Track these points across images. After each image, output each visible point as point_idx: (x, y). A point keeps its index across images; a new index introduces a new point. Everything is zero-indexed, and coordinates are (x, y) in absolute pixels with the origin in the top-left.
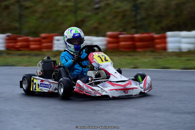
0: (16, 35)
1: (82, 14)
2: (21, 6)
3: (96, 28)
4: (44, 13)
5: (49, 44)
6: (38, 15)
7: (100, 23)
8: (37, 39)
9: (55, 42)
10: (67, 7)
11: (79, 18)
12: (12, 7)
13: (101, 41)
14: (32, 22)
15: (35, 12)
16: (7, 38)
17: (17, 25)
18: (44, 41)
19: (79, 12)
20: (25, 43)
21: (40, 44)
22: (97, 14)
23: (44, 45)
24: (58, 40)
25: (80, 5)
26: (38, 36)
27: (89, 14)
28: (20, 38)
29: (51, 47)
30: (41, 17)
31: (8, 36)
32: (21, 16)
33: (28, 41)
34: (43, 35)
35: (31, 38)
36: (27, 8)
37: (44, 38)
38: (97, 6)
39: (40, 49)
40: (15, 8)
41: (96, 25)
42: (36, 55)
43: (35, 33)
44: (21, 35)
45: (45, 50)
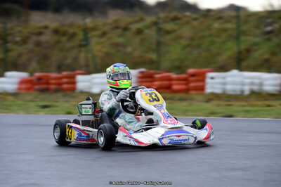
0: (152, 71)
1: (247, 41)
2: (159, 30)
3: (267, 61)
4: (192, 39)
5: (200, 84)
6: (184, 42)
7: (273, 54)
8: (183, 76)
9: (208, 81)
10: (225, 30)
11: (243, 47)
12: (147, 31)
13: (275, 79)
14: (175, 52)
15: (180, 37)
16: (140, 75)
17: (153, 56)
18: (192, 79)
19: (243, 38)
20: (166, 83)
21: (187, 84)
22: (269, 40)
23: (192, 85)
24: (212, 78)
25: (244, 28)
26: (183, 72)
27: (257, 40)
28: (157, 76)
29: (202, 89)
30: (188, 46)
31: (142, 72)
32: (159, 44)
33: (170, 79)
34: (191, 71)
35: (174, 76)
36: (168, 32)
37: (193, 75)
38: (269, 28)
39: (187, 91)
40: (151, 33)
41: (267, 56)
42: (181, 100)
43: (179, 69)
44: (159, 72)
45: (193, 92)
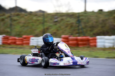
0: (8, 36)
1: (47, 25)
2: (11, 19)
3: (55, 33)
4: (25, 23)
6: (21, 25)
7: (58, 30)
8: (21, 38)
9: (31, 40)
10: (38, 20)
11: (45, 27)
12: (6, 20)
14: (17, 28)
15: (19, 23)
16: (3, 37)
17: (9, 30)
19: (45, 24)
20: (14, 41)
21: (22, 42)
22: (56, 25)
23: (25, 42)
24: (33, 39)
25: (46, 19)
26: (21, 37)
27: (51, 24)
28: (10, 38)
29: (28, 44)
30: (23, 26)
31: (4, 36)
32: (11, 25)
33: (15, 39)
34: (24, 36)
35: (17, 38)
36: (15, 20)
37: (25, 38)
38: (56, 20)
39: (22, 44)
40: (8, 20)
41: (55, 31)
42: (20, 48)
43: (19, 35)
44: (11, 36)
45: (25, 45)
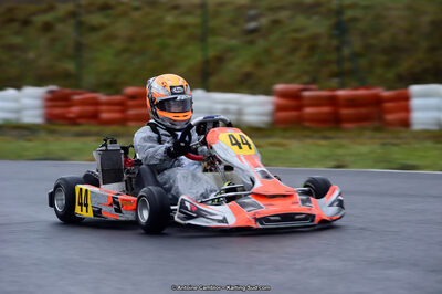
0: (68, 91)
1: (217, 44)
2: (80, 25)
3: (248, 76)
4: (131, 40)
6: (118, 45)
7: (259, 64)
8: (118, 98)
10: (183, 27)
11: (212, 53)
12: (60, 27)
13: (261, 104)
14: (104, 60)
15: (112, 37)
16: (49, 96)
17: (70, 66)
18: (131, 103)
19: (211, 40)
20: (89, 109)
21: (122, 111)
22: (251, 43)
23: (132, 112)
25: (213, 23)
26: (118, 92)
27: (234, 42)
28: (77, 98)
30: (125, 50)
31: (51, 92)
32: (79, 47)
33: (96, 103)
34: (130, 90)
35: (102, 97)
36: (94, 29)
37: (133, 97)
38: (252, 25)
39: (123, 121)
40: (67, 30)
41: (248, 68)
43: (111, 86)
44: (79, 91)
45: (132, 124)
